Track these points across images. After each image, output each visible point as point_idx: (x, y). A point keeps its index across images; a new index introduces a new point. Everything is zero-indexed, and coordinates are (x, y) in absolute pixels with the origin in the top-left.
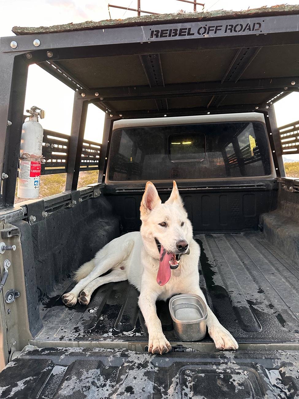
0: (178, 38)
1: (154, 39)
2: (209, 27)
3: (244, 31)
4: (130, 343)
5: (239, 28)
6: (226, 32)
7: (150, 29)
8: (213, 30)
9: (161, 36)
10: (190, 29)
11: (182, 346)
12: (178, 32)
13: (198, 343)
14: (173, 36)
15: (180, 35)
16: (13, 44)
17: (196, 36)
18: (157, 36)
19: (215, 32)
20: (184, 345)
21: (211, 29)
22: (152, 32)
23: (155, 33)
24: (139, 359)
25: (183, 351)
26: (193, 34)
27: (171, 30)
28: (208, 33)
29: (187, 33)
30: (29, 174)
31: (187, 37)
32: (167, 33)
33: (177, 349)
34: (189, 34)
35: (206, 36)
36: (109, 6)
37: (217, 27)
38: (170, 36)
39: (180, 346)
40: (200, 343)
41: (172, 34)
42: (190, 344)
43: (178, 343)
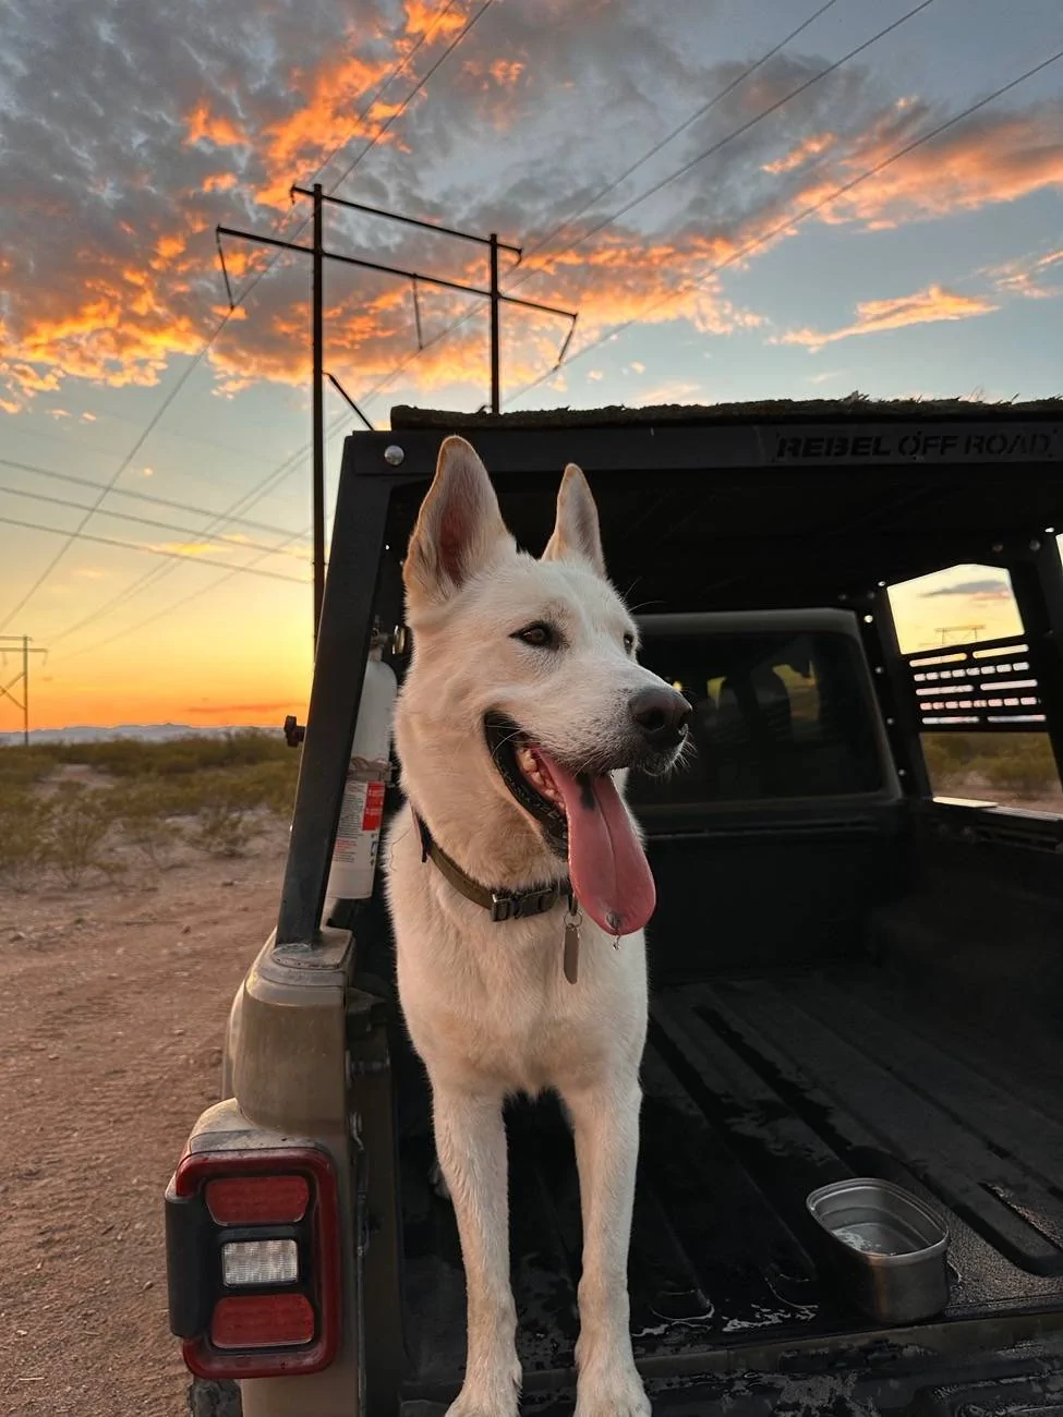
0: (848, 459)
1: (786, 460)
2: (927, 439)
3: (1010, 452)
4: (732, 1352)
5: (997, 444)
6: (967, 451)
7: (778, 435)
8: (936, 446)
9: (807, 454)
10: (878, 440)
11: (887, 1341)
12: (850, 446)
13: (930, 1326)
14: (837, 454)
15: (854, 453)
16: (393, 452)
17: (894, 458)
18: (795, 454)
19: (942, 452)
20: (894, 1336)
21: (931, 442)
22: (783, 443)
23: (789, 444)
24: (814, 1393)
25: (894, 1357)
26: (887, 453)
27: (830, 441)
28: (924, 452)
29: (871, 450)
30: (362, 820)
31: (874, 460)
32: (820, 447)
33: (876, 1354)
34: (877, 452)
35: (920, 458)
36: (220, 230)
37: (946, 438)
38: (828, 454)
39: (881, 1342)
40: (937, 1326)
41: (834, 450)
42: (909, 1333)
43: (874, 1333)
